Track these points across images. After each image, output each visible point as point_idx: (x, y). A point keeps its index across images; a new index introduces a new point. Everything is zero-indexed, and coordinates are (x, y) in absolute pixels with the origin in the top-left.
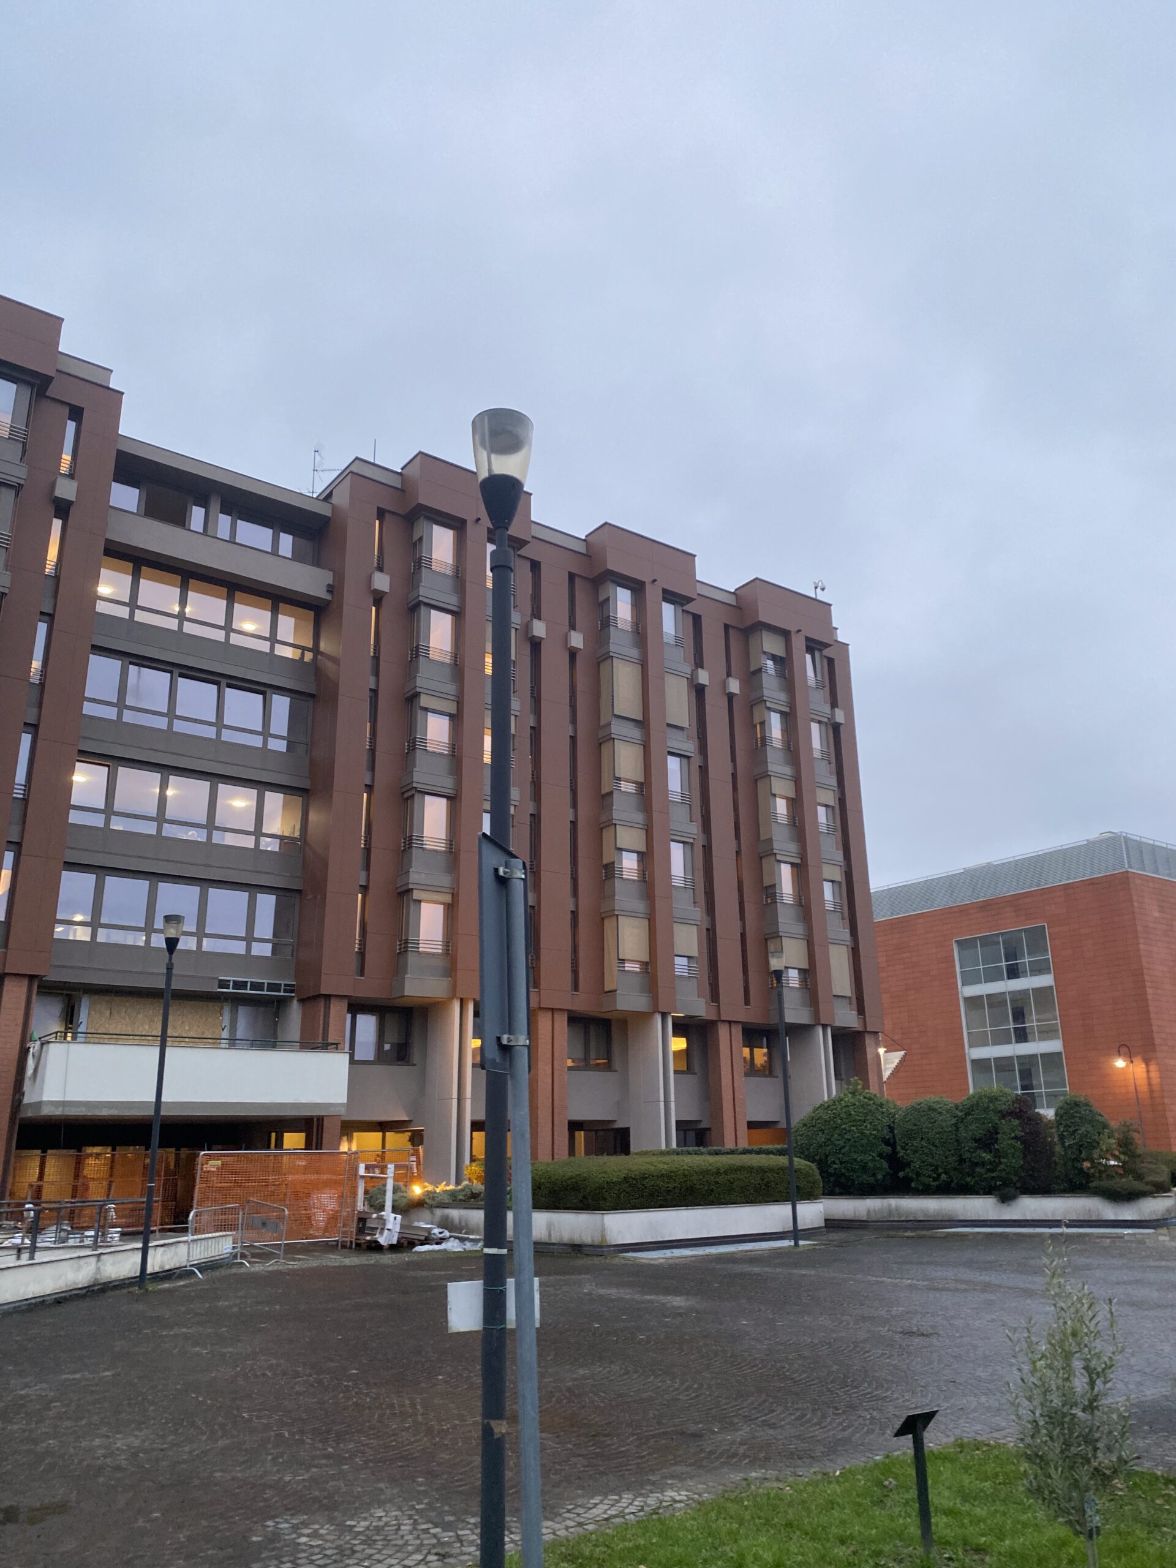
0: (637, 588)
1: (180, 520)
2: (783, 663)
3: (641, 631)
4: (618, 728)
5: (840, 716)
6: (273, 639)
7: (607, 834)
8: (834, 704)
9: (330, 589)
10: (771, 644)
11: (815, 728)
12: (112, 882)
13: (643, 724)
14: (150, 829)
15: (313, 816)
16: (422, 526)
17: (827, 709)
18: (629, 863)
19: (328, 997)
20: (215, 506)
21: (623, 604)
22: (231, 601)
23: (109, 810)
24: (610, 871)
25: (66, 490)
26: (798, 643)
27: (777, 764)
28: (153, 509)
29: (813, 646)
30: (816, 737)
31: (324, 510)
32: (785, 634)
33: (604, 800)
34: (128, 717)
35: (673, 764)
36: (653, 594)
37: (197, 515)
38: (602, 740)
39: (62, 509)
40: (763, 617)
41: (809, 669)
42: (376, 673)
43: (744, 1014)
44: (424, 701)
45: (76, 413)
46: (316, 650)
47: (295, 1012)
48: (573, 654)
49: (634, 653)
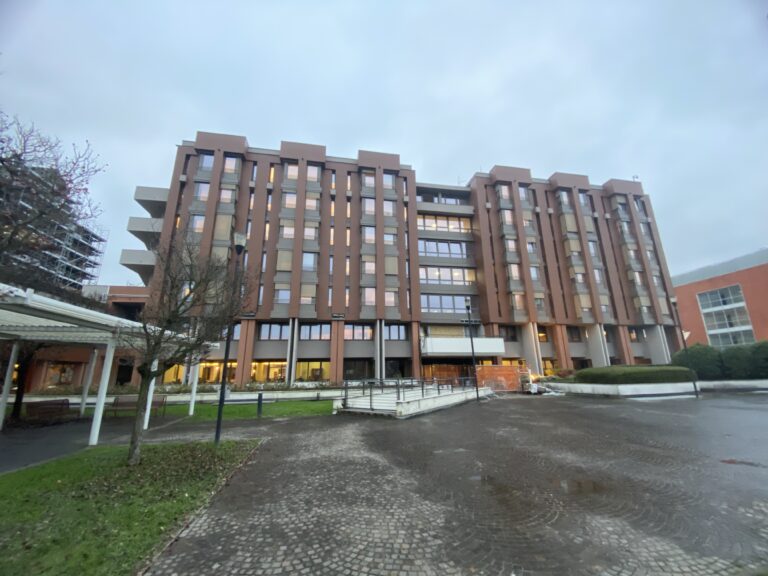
0: (569, 191)
1: (432, 201)
2: (626, 206)
3: (572, 204)
4: (569, 235)
5: (650, 220)
6: (460, 228)
7: (571, 269)
8: (647, 215)
9: (474, 211)
10: (621, 200)
11: (641, 225)
12: (431, 297)
13: (578, 233)
14: (437, 283)
15: (479, 275)
16: (498, 187)
17: (645, 218)
18: (580, 278)
19: (492, 324)
20: (440, 196)
21: (564, 197)
22: (448, 220)
23: (427, 279)
24: (573, 281)
25: (406, 199)
26: (631, 198)
27: (628, 239)
28: (425, 200)
29: (637, 198)
30: (642, 229)
31: (468, 189)
32: (625, 196)
33: (568, 259)
34: (428, 255)
35: (591, 244)
36: (575, 191)
37: (436, 199)
38: (564, 240)
39: (406, 204)
40: (616, 191)
41: (636, 207)
42: (491, 231)
43: (627, 322)
44: (507, 237)
45: (405, 179)
46: (472, 229)
47: (482, 329)
48: (550, 215)
49: (571, 211)
